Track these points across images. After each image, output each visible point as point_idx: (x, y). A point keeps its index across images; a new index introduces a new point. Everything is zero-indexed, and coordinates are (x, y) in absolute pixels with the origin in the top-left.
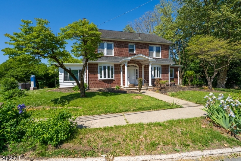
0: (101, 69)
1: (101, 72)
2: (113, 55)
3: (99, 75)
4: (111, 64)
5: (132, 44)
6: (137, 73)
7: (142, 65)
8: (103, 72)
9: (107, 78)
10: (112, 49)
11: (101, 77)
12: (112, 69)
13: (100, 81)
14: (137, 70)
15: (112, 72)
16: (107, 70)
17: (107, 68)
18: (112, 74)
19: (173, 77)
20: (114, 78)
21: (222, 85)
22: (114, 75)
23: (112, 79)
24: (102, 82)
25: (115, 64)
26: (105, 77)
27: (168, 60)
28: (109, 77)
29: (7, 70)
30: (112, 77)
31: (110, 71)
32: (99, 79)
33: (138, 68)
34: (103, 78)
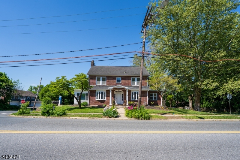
0: (97, 93)
1: (97, 95)
2: (106, 85)
3: (96, 97)
4: (104, 90)
5: (119, 77)
6: (122, 96)
7: (126, 91)
8: (98, 95)
9: (101, 99)
10: (105, 80)
11: (97, 98)
12: (104, 93)
13: (96, 101)
14: (122, 94)
15: (104, 95)
16: (101, 94)
17: (101, 93)
18: (104, 97)
19: (157, 100)
20: (105, 99)
21: (197, 107)
22: (106, 97)
23: (104, 100)
24: (98, 102)
25: (106, 91)
26: (99, 98)
27: (147, 87)
28: (102, 98)
29: (46, 92)
30: (104, 99)
31: (103, 95)
32: (96, 99)
33: (123, 93)
34: (98, 99)
